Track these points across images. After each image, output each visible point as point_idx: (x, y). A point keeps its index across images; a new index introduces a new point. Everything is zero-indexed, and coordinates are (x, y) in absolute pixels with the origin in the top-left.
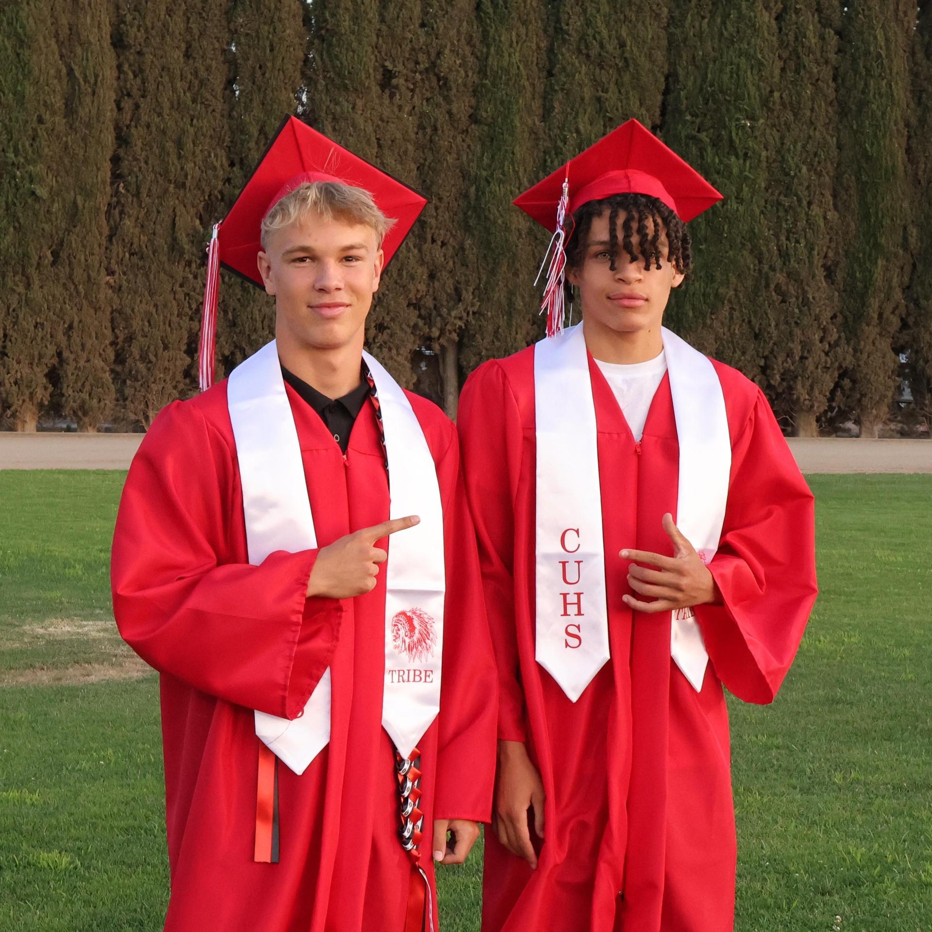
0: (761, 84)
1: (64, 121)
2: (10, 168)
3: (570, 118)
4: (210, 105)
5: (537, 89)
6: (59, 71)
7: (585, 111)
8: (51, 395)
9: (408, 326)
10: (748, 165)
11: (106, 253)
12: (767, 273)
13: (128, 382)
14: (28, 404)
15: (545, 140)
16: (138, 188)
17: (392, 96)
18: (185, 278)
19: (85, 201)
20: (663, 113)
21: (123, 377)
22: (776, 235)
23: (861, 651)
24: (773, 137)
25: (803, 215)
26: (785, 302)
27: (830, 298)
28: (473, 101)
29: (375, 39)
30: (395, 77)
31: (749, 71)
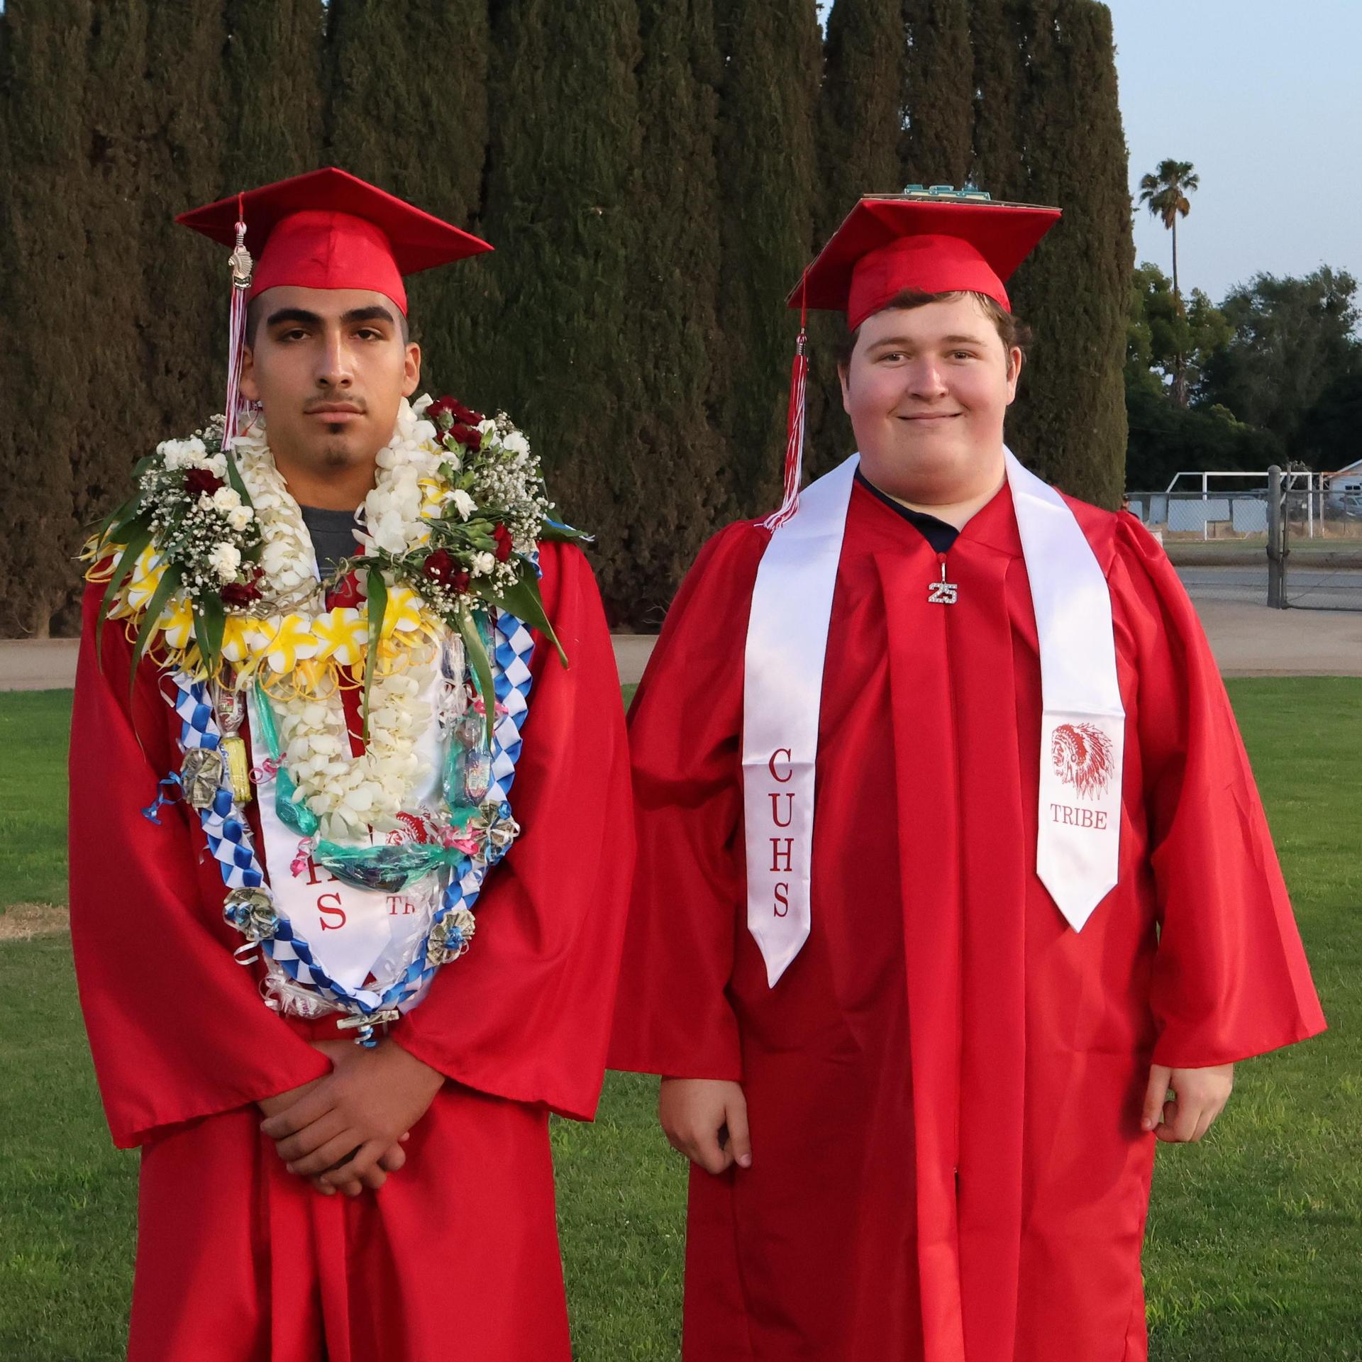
0: (617, 158)
5: (309, 163)
10: (600, 266)
12: (629, 414)
17: (107, 172)
20: (483, 197)
22: (641, 363)
24: (633, 229)
25: (676, 336)
26: (655, 452)
27: (715, 447)
28: (221, 180)
29: (80, 92)
30: (111, 146)
31: (599, 139)
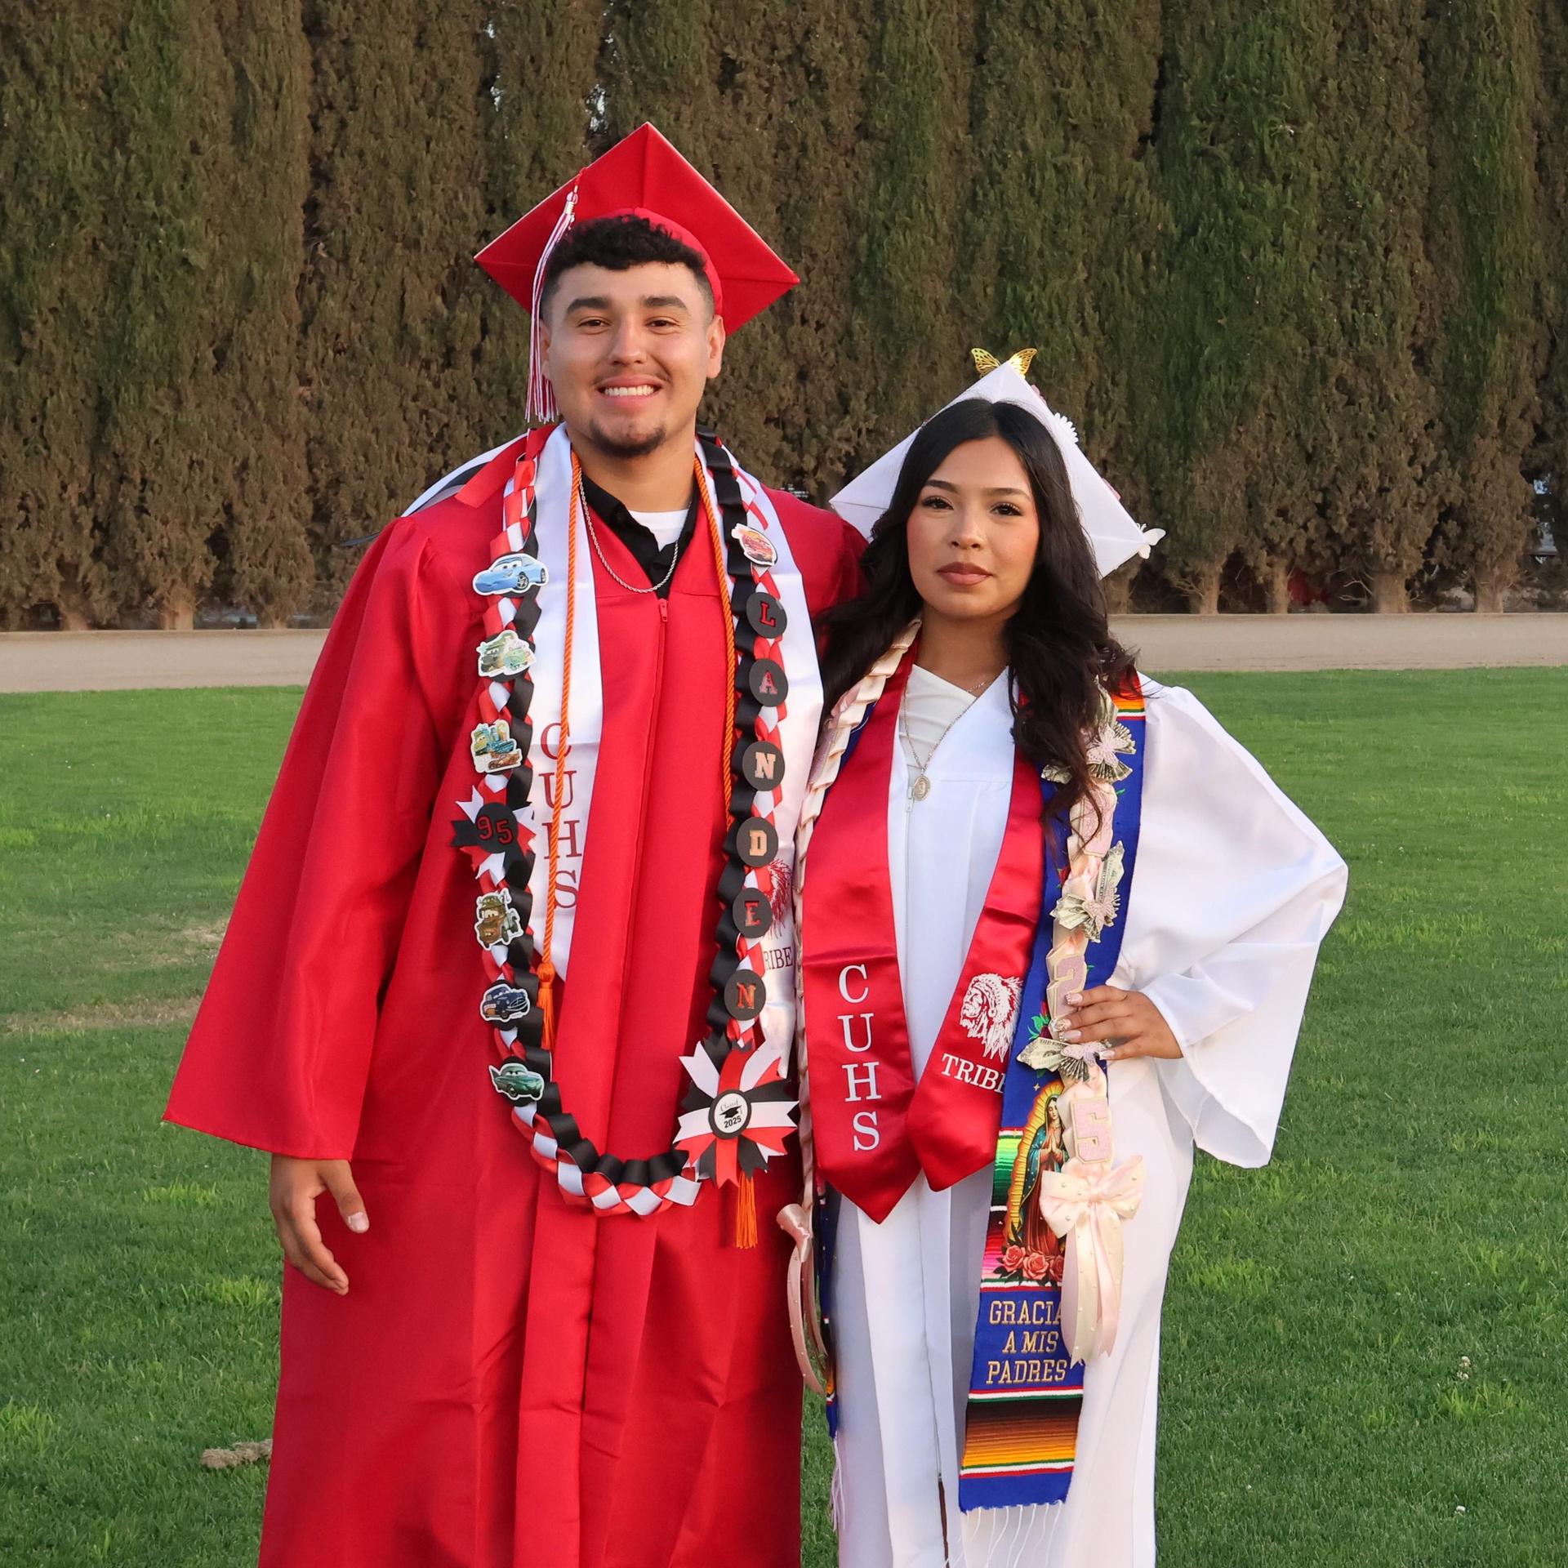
0: (1308, 68)
1: (232, 149)
2: (148, 223)
3: (1012, 127)
4: (455, 120)
5: (960, 84)
6: (223, 73)
7: (1035, 114)
8: (217, 572)
9: (768, 453)
10: (1290, 193)
11: (298, 350)
12: (1322, 361)
13: (335, 549)
14: (180, 588)
15: (973, 162)
16: (346, 249)
17: (736, 99)
18: (420, 387)
19: (265, 272)
20: (1156, 116)
21: (326, 541)
22: (1337, 302)
23: (1487, 945)
24: (1327, 149)
25: (1377, 270)
26: (1353, 404)
27: (1423, 397)
28: (863, 106)
29: (708, 12)
30: (741, 70)
31: (1288, 48)
